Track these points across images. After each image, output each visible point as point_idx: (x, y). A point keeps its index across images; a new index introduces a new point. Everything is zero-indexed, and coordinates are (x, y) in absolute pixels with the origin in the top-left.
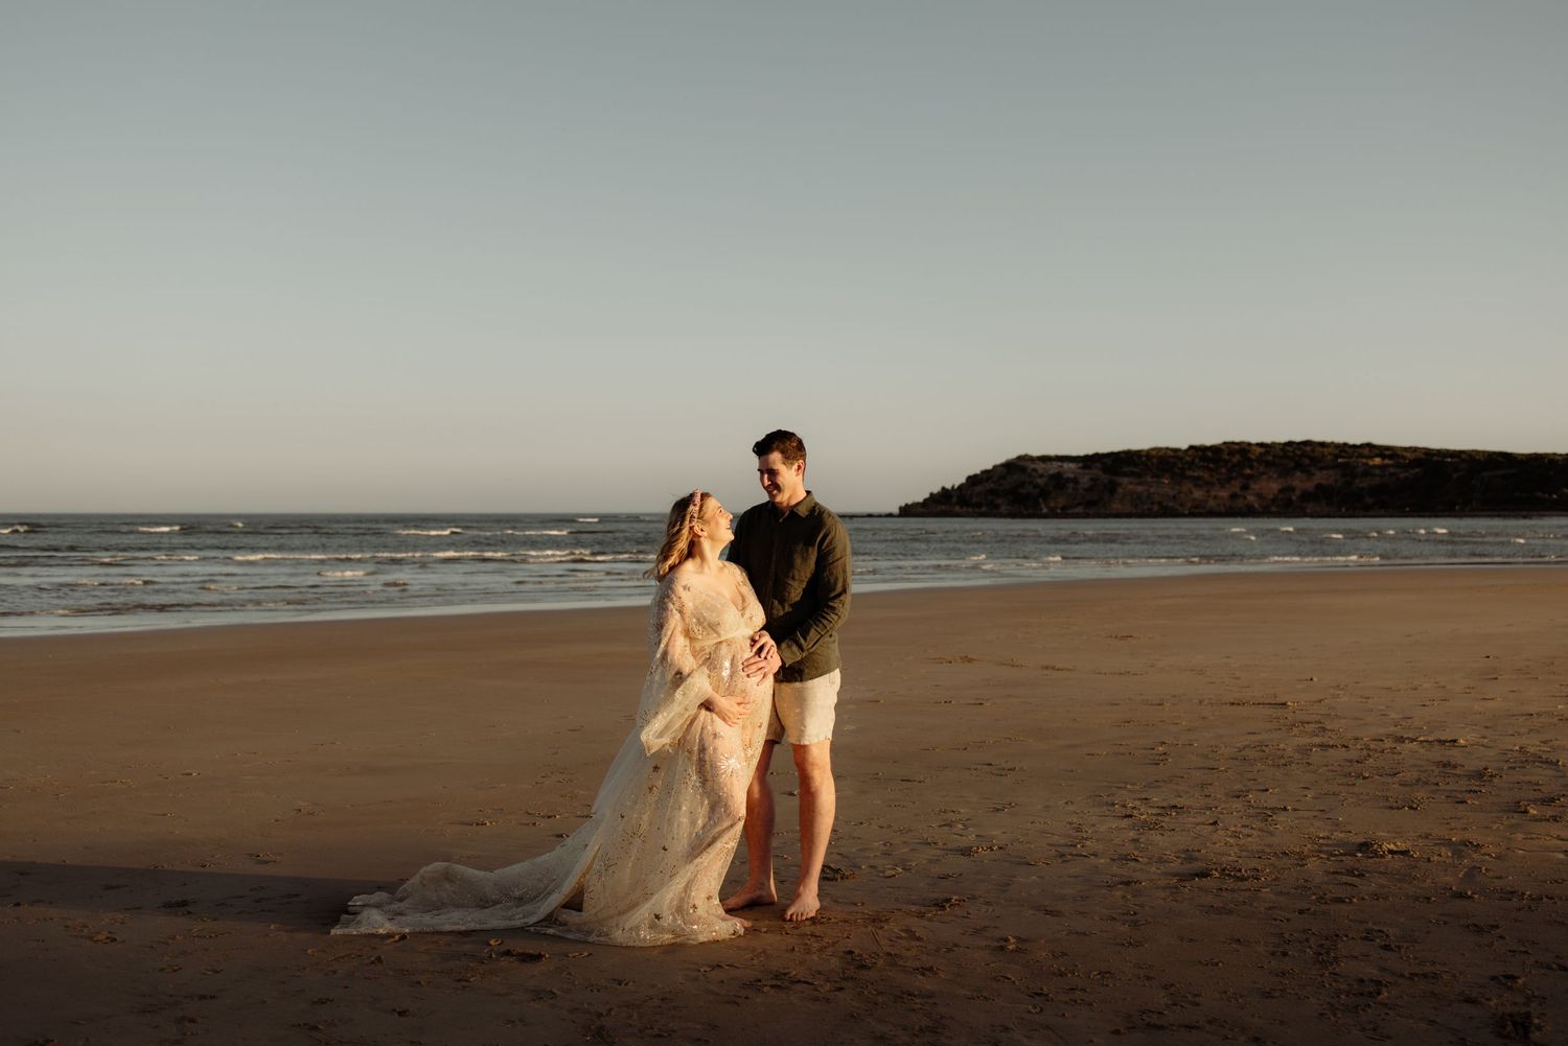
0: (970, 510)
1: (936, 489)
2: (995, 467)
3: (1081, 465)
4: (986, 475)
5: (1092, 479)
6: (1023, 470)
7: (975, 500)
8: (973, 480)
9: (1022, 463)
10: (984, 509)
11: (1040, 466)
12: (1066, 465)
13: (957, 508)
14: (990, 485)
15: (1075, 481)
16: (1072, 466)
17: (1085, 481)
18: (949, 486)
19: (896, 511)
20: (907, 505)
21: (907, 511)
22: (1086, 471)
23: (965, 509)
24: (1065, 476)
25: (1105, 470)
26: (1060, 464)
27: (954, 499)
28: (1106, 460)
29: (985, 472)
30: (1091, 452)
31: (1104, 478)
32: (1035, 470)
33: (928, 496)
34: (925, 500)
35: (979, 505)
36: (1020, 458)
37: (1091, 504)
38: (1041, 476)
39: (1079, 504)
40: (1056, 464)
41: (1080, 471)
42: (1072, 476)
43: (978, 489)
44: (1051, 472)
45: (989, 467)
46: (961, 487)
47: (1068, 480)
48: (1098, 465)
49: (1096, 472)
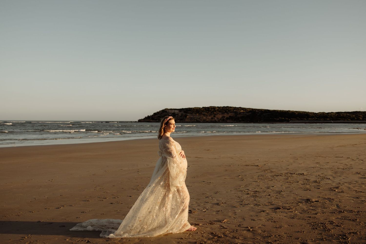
0: (154, 121)
1: (147, 116)
2: (160, 111)
3: (179, 111)
4: (158, 113)
5: (181, 114)
6: (166, 112)
7: (155, 118)
8: (155, 114)
9: (166, 110)
10: (157, 121)
11: (170, 111)
12: (176, 111)
13: (151, 120)
14: (159, 115)
15: (178, 114)
16: (177, 111)
17: (180, 114)
18: (149, 115)
19: (137, 121)
20: (140, 119)
21: (140, 121)
22: (180, 112)
23: (153, 120)
24: (176, 113)
25: (184, 112)
26: (174, 111)
27: (151, 118)
28: (184, 110)
29: (158, 112)
30: (181, 108)
31: (184, 114)
32: (169, 112)
33: (144, 117)
34: (144, 118)
35: (156, 120)
36: (165, 109)
37: (182, 119)
38: (170, 113)
39: (179, 120)
40: (173, 111)
41: (179, 112)
42: (177, 113)
43: (156, 116)
44: (172, 112)
45: (158, 111)
46: (152, 115)
47: (176, 114)
48: (183, 111)
49: (182, 112)
